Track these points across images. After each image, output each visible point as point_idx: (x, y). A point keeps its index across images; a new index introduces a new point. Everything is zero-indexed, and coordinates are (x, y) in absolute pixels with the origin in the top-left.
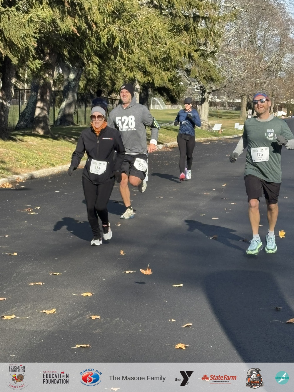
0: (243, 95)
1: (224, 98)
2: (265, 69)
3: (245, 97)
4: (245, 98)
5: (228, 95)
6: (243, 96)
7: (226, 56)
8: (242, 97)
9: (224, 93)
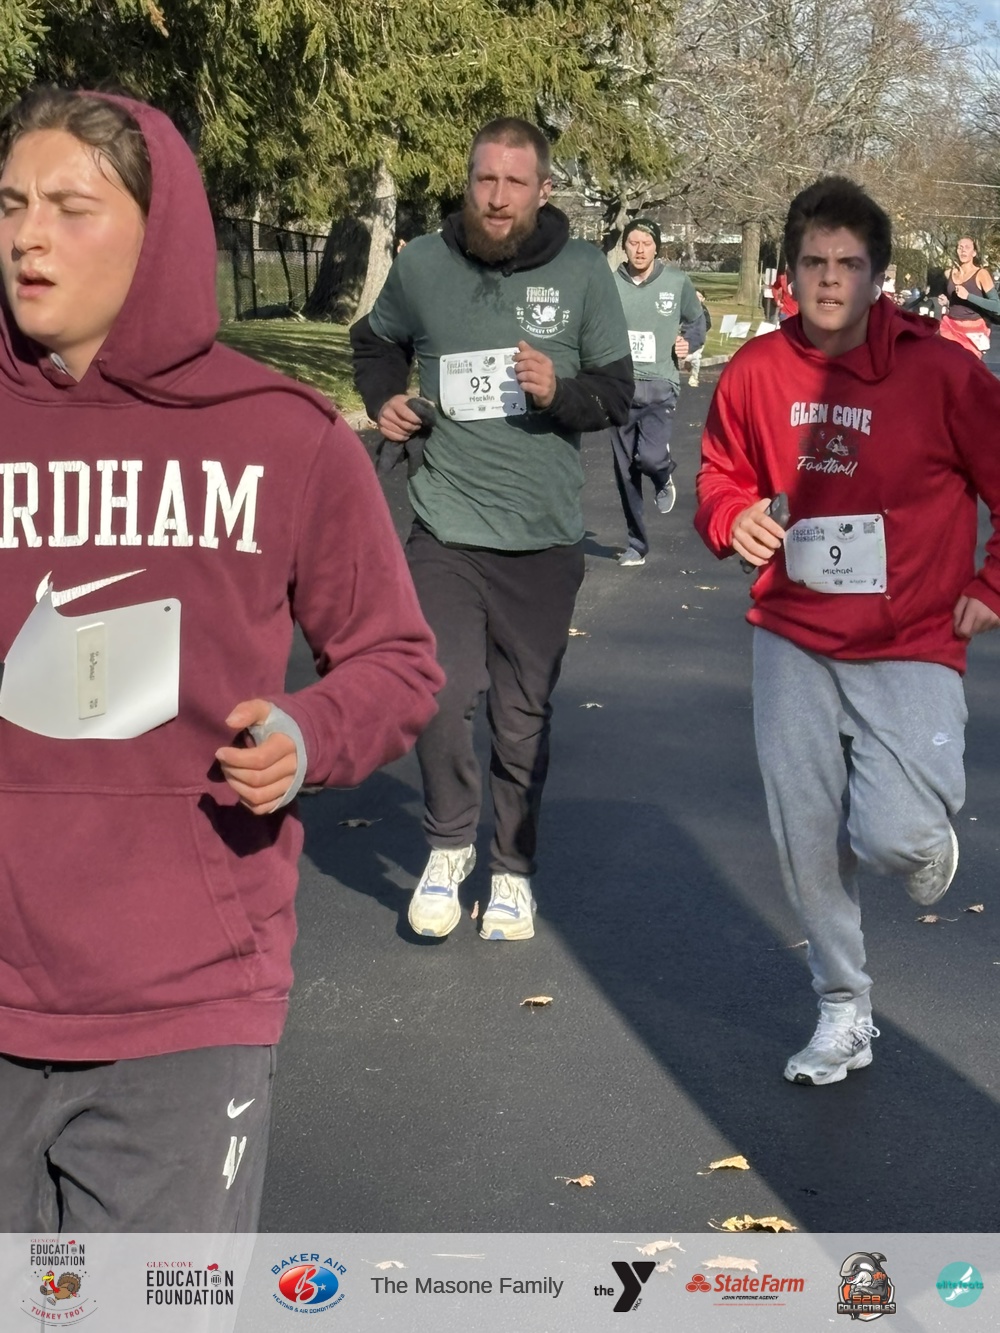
0: (748, 218)
1: (684, 229)
2: (822, 132)
3: (754, 225)
4: (755, 231)
5: (696, 220)
6: (747, 221)
7: (689, 86)
8: (742, 226)
9: (683, 213)
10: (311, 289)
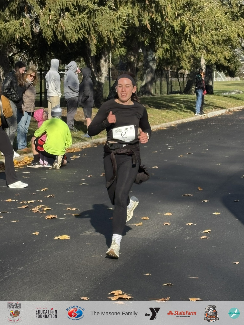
10: (185, 87)
